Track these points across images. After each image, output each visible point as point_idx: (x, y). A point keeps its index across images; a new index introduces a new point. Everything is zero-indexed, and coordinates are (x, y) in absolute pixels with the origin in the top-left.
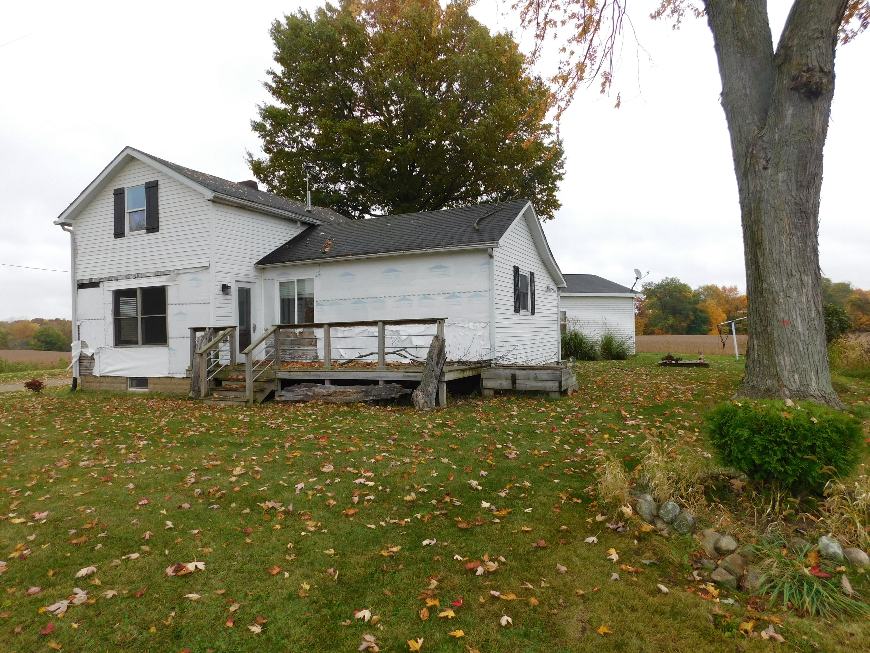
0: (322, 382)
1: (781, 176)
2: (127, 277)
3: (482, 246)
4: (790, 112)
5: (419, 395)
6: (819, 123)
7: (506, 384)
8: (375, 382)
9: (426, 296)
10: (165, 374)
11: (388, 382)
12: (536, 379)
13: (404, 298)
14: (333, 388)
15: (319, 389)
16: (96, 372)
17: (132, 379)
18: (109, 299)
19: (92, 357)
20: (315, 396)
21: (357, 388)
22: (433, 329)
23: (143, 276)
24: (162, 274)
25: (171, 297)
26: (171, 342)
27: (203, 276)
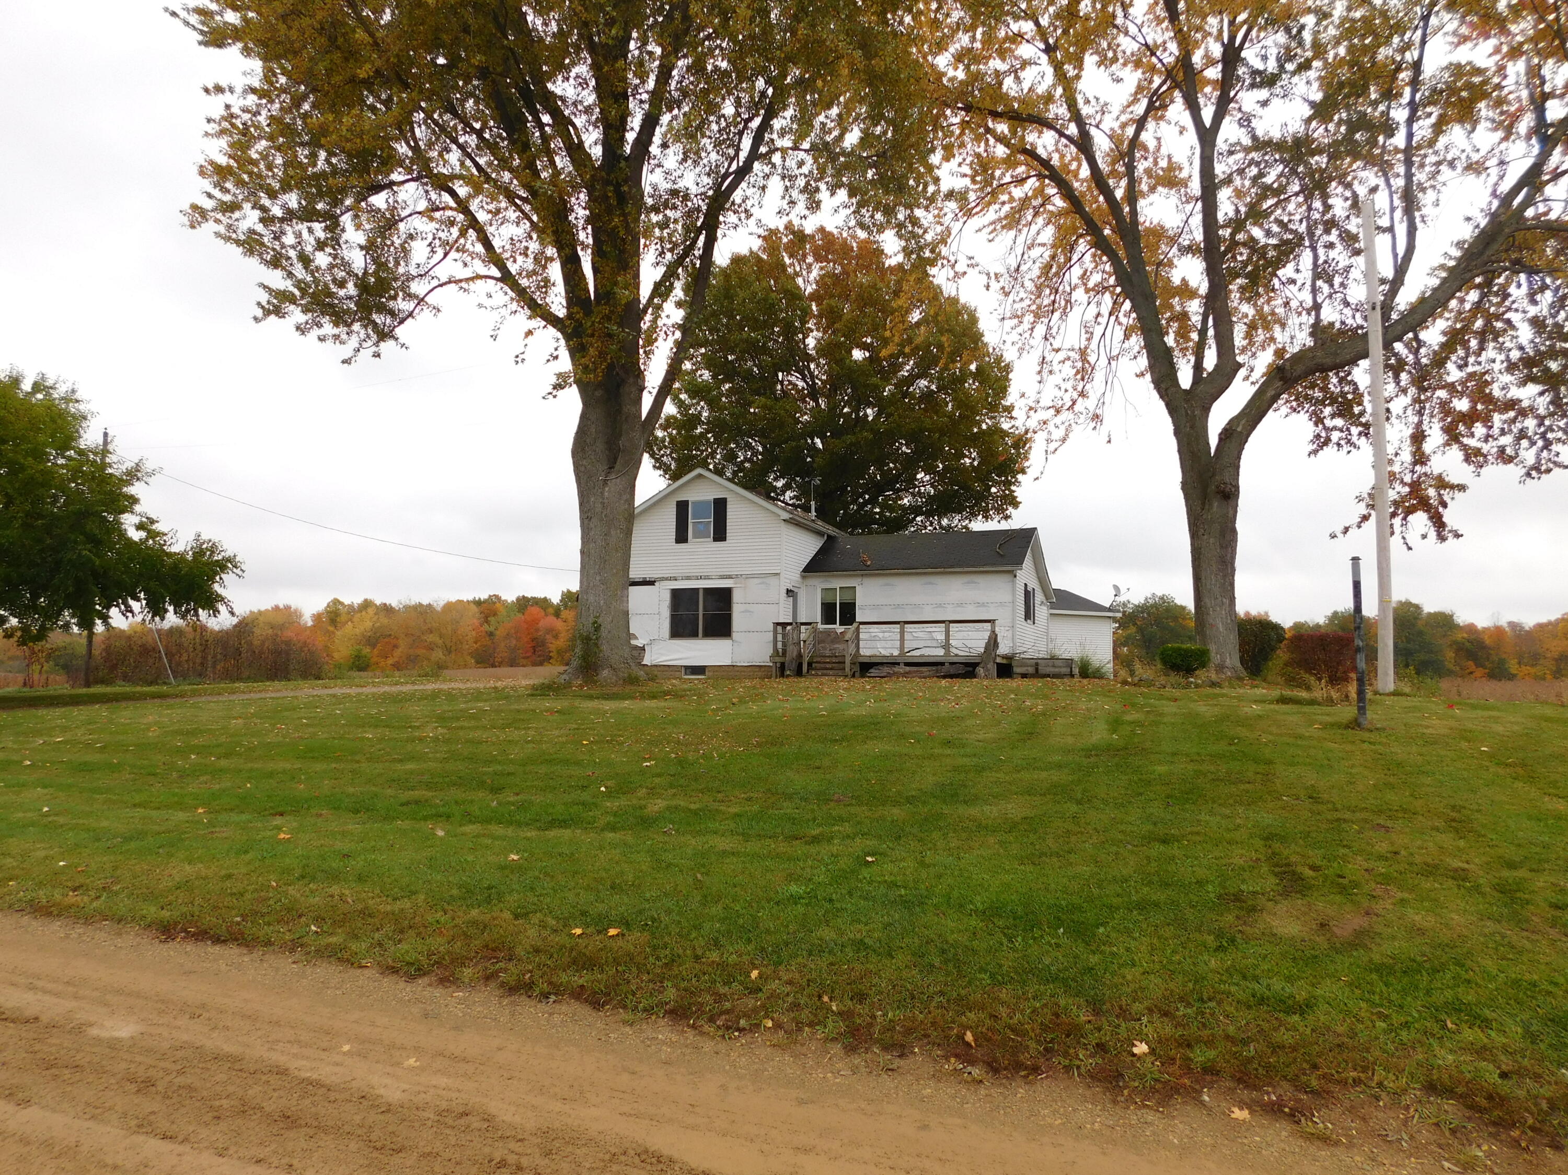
0: (898, 664)
1: (1212, 540)
2: (688, 578)
3: (1009, 568)
4: (1216, 504)
5: (980, 671)
6: (1231, 513)
7: (1031, 670)
8: (942, 664)
9: (960, 605)
10: (728, 662)
11: (952, 664)
12: (1054, 666)
13: (940, 606)
14: (908, 669)
15: (896, 669)
16: (646, 661)
17: (686, 667)
18: (667, 597)
19: (643, 649)
20: (895, 673)
21: (930, 668)
22: (988, 626)
23: (707, 578)
24: (730, 577)
25: (736, 597)
26: (734, 635)
27: (773, 581)
